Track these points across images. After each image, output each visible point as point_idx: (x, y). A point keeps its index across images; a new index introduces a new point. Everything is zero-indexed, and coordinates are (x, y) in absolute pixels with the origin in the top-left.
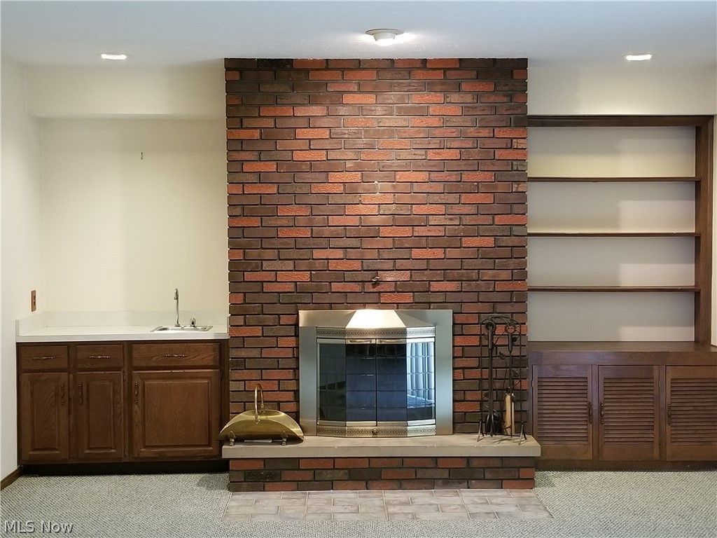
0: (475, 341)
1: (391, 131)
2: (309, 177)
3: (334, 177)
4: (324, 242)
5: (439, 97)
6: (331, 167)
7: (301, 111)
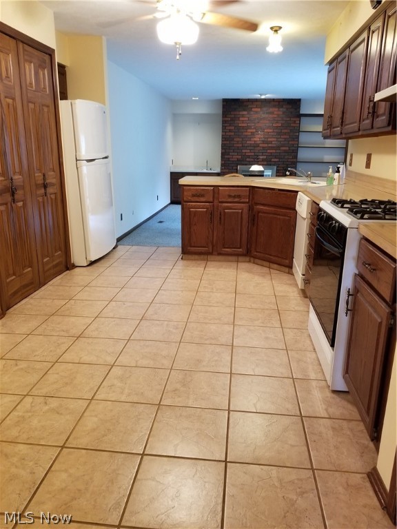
1: (264, 118)
2: (242, 131)
3: (249, 130)
4: (245, 148)
5: (277, 109)
7: (241, 113)
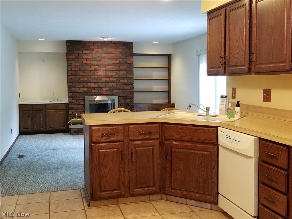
0: (123, 102)
1: (104, 57)
2: (86, 67)
3: (92, 67)
4: (90, 81)
5: (115, 50)
6: (91, 64)
7: (84, 52)
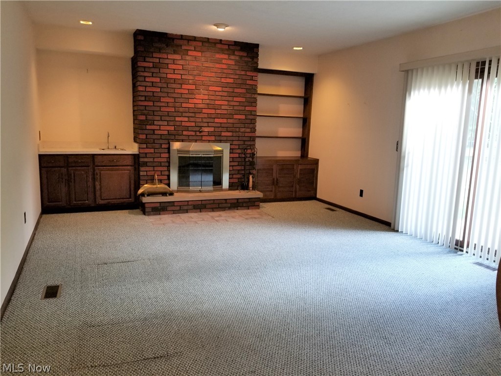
0: (237, 155)
1: (207, 69)
2: (174, 86)
3: (184, 86)
4: (180, 114)
5: (226, 56)
6: (182, 82)
7: (170, 56)
